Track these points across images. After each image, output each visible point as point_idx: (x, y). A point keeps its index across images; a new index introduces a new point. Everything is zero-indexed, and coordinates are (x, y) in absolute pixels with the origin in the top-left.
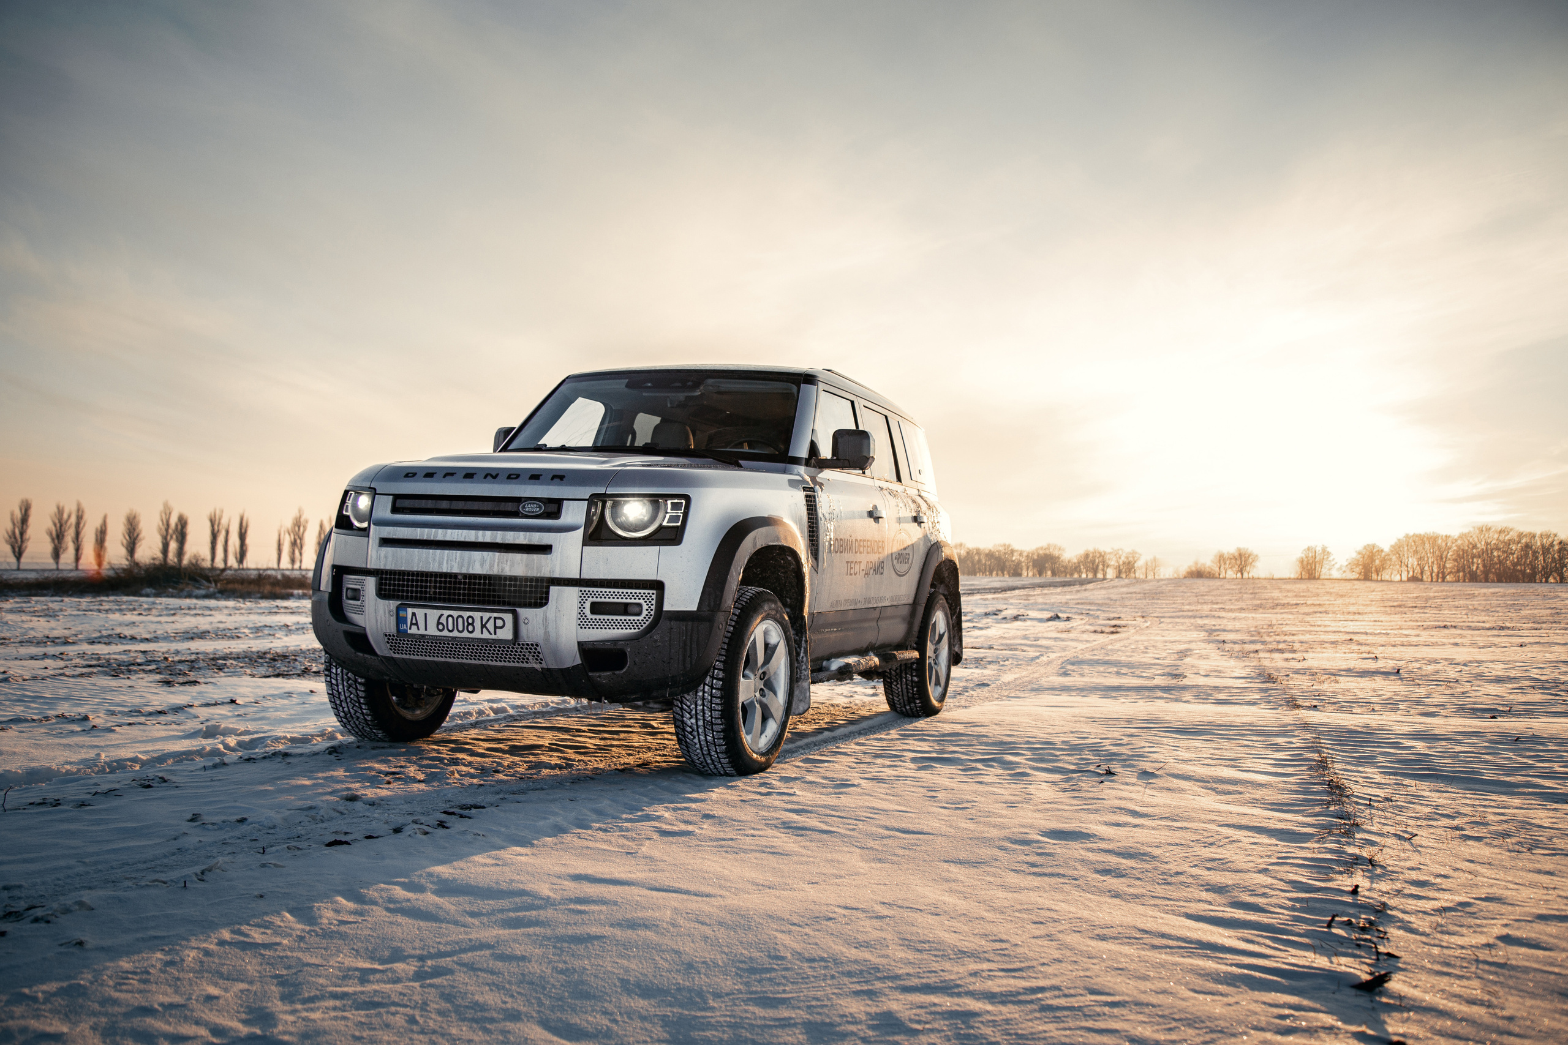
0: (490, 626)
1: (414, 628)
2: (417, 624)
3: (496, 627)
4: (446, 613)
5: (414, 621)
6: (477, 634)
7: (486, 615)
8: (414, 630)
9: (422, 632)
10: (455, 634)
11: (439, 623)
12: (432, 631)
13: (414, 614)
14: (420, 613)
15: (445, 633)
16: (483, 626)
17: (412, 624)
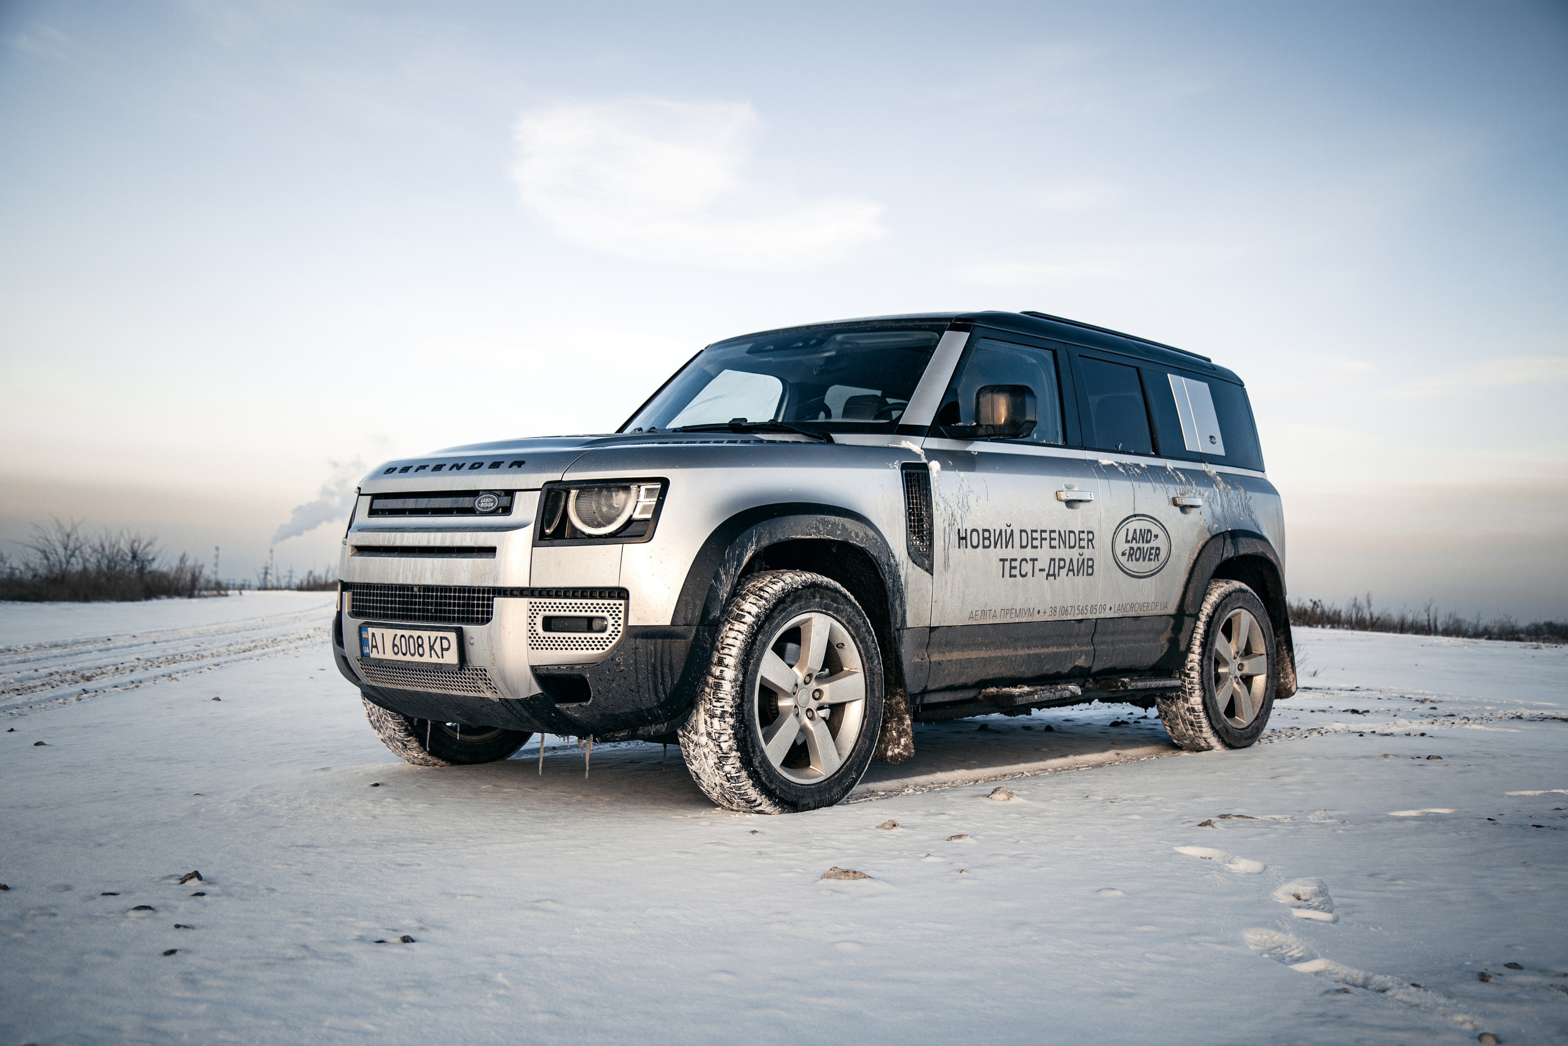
0: (437, 647)
1: (375, 650)
2: (376, 647)
3: (443, 649)
4: (400, 632)
5: (374, 644)
6: (426, 659)
7: (434, 634)
8: (374, 655)
9: (381, 656)
10: (408, 658)
11: (394, 645)
12: (389, 655)
13: (373, 635)
14: (378, 632)
15: (400, 657)
16: (432, 648)
17: (373, 646)
